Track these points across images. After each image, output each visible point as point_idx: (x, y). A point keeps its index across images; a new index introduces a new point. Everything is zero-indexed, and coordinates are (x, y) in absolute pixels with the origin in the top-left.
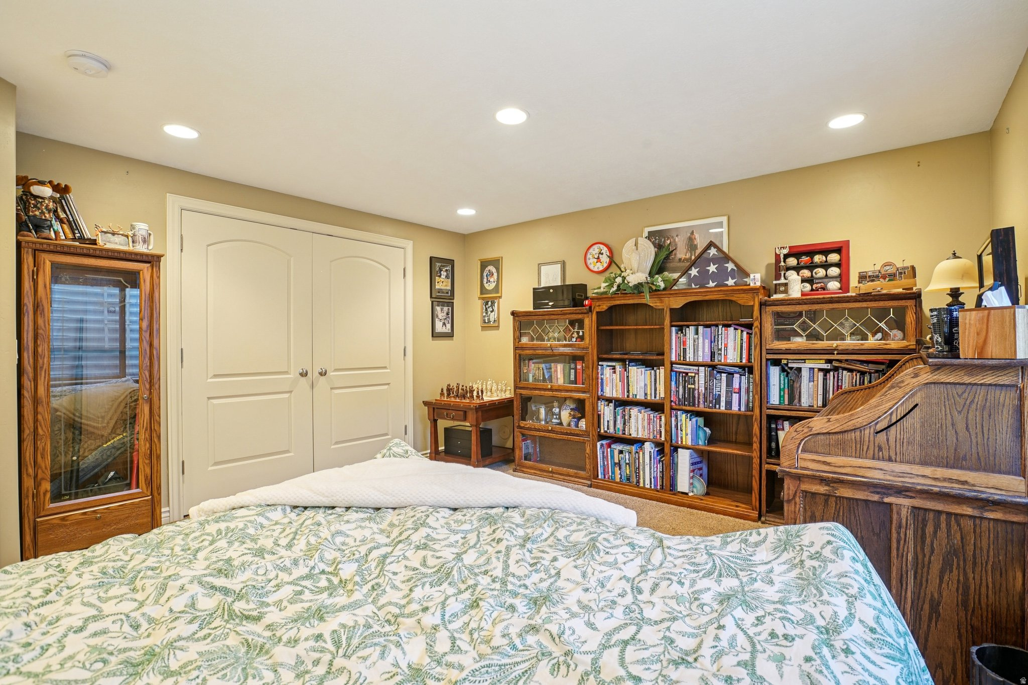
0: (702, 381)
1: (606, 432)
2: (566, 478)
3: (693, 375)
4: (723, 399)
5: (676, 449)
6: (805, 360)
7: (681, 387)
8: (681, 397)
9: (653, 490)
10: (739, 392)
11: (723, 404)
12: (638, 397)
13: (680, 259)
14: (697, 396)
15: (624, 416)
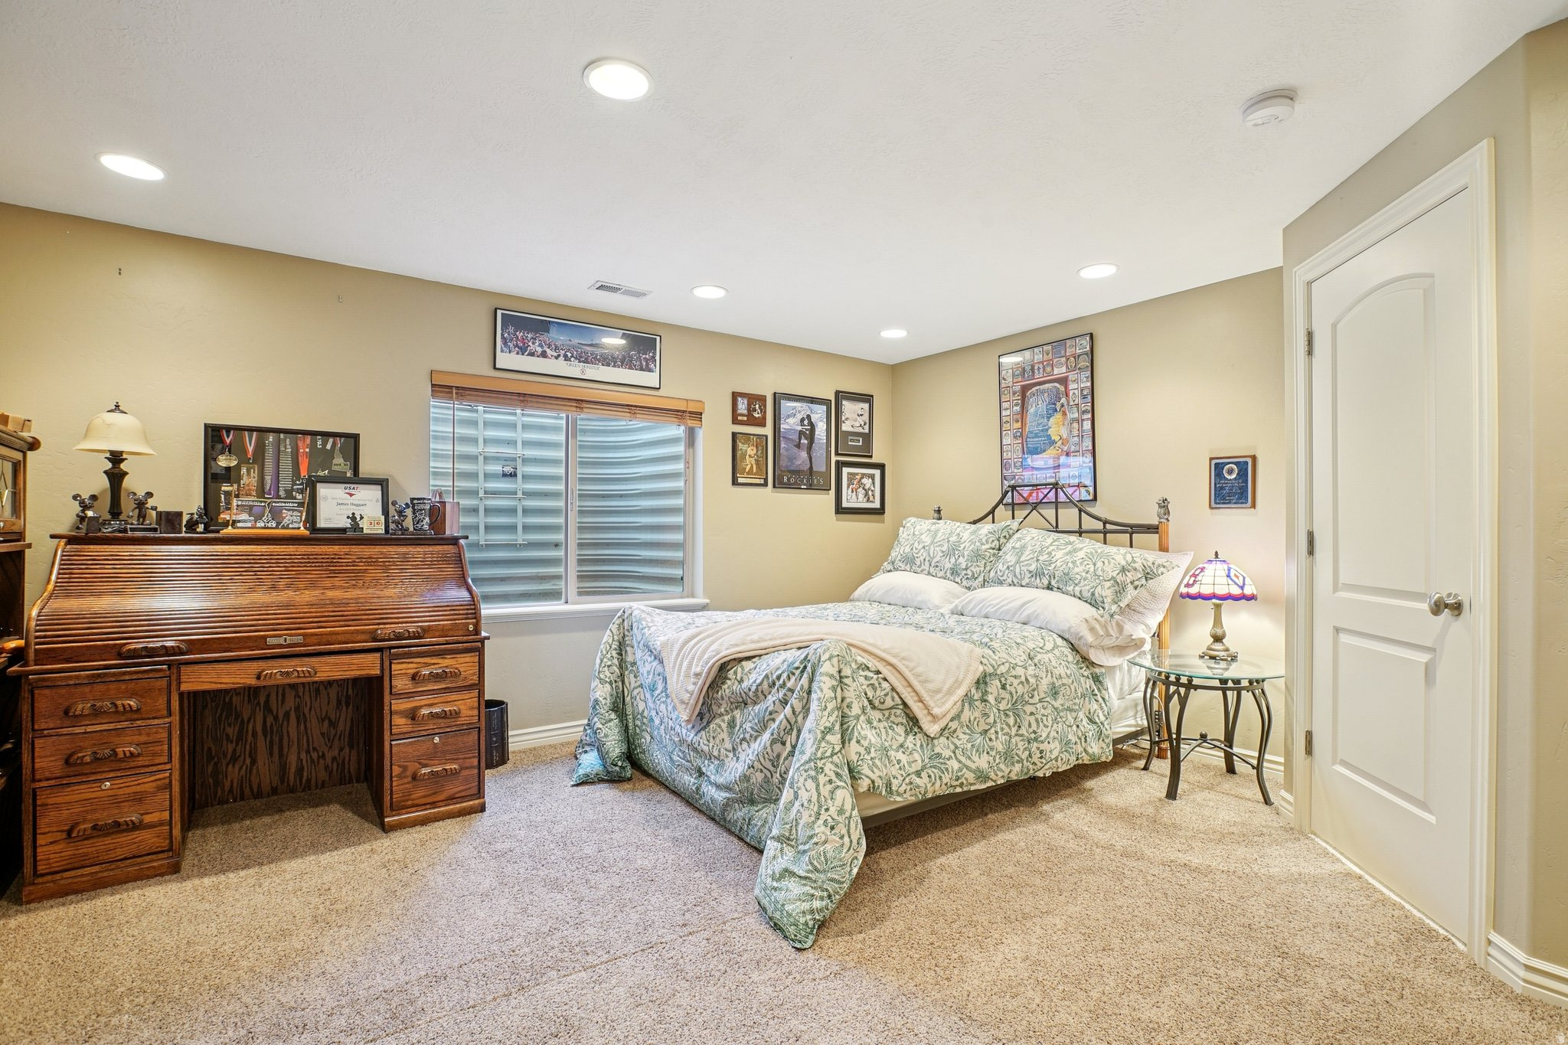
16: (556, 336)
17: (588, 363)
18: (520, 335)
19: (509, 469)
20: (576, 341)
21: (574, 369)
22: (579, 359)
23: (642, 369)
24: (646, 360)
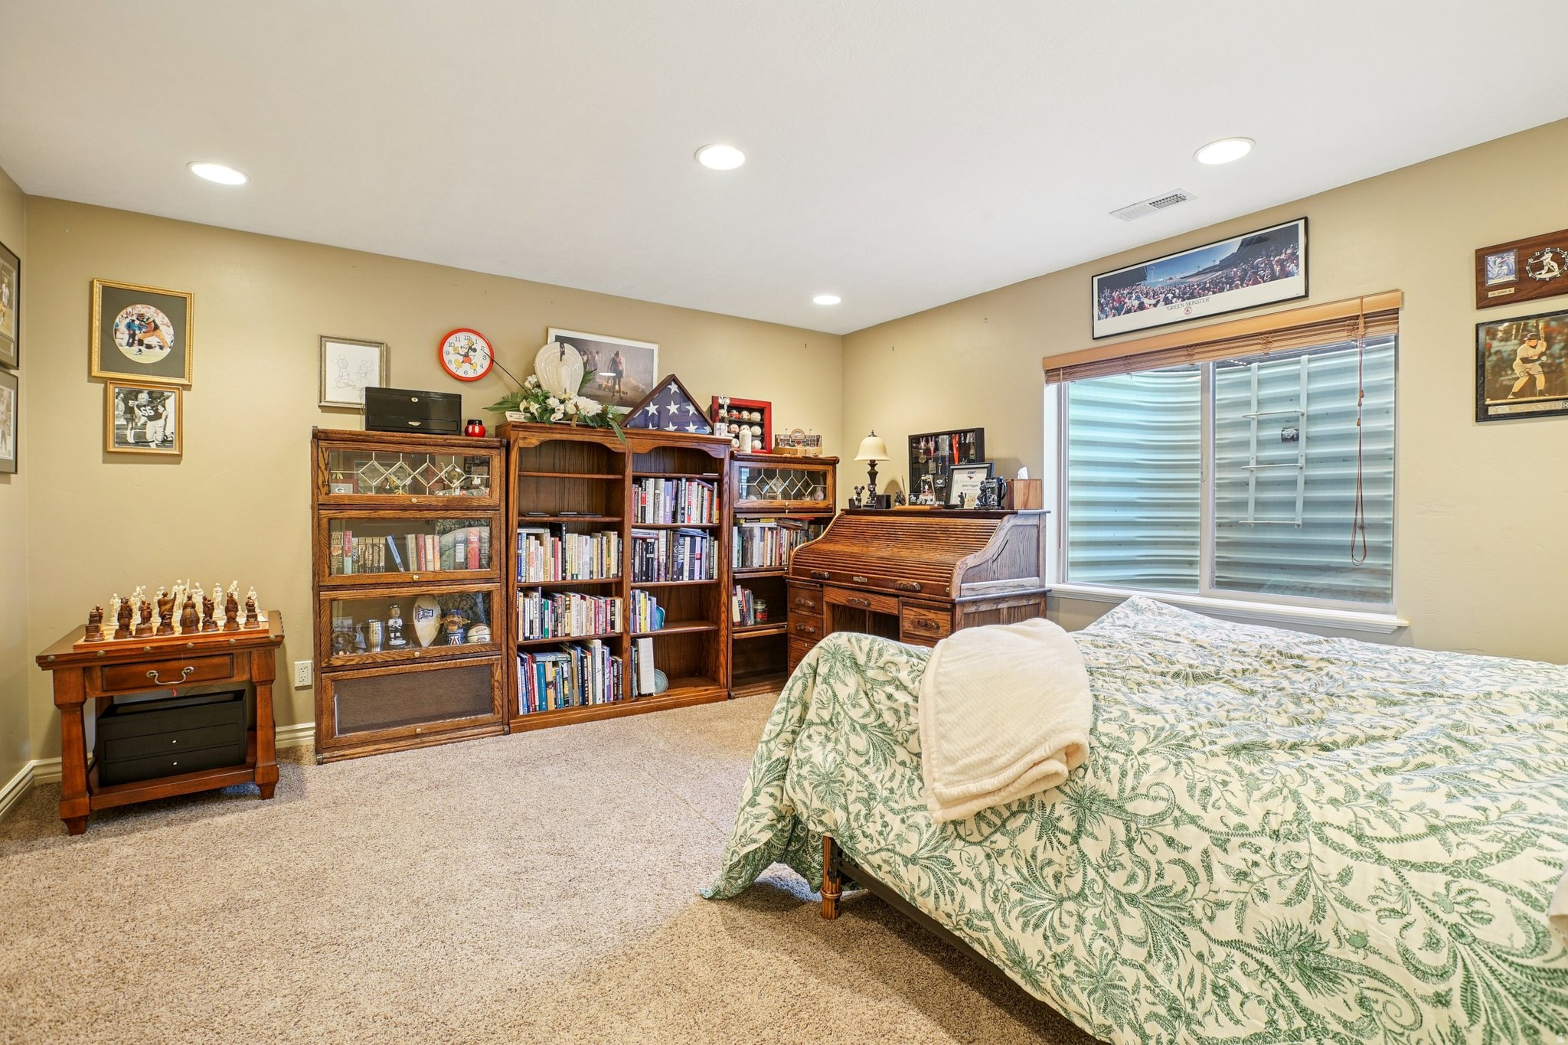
0: (663, 549)
1: (526, 639)
2: (453, 735)
3: (653, 540)
4: (686, 568)
5: (634, 641)
6: (759, 519)
7: (637, 559)
8: (637, 571)
9: (607, 704)
10: (700, 559)
11: (686, 573)
12: (580, 578)
13: (600, 386)
14: (656, 567)
15: (554, 611)
16: (1157, 280)
17: (1194, 297)
18: (1115, 295)
19: (1290, 432)
20: (1177, 277)
21: (1178, 311)
22: (1183, 297)
23: (1274, 278)
24: (1281, 263)
